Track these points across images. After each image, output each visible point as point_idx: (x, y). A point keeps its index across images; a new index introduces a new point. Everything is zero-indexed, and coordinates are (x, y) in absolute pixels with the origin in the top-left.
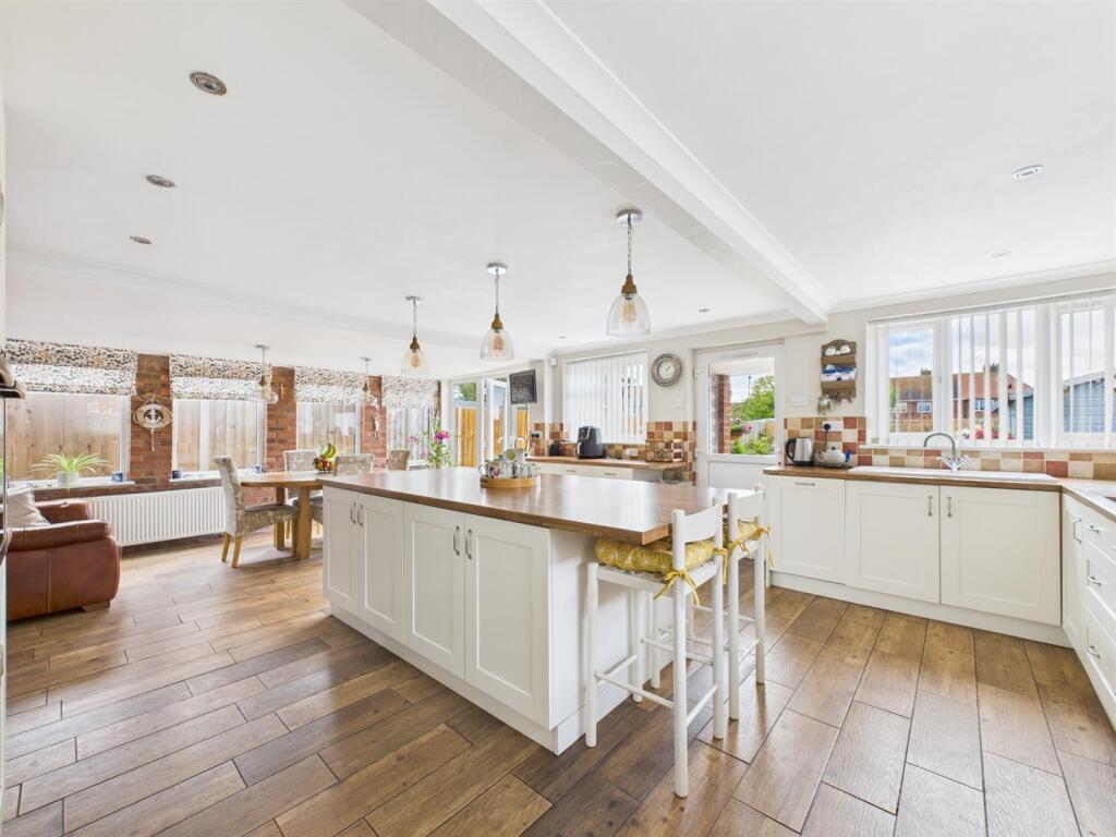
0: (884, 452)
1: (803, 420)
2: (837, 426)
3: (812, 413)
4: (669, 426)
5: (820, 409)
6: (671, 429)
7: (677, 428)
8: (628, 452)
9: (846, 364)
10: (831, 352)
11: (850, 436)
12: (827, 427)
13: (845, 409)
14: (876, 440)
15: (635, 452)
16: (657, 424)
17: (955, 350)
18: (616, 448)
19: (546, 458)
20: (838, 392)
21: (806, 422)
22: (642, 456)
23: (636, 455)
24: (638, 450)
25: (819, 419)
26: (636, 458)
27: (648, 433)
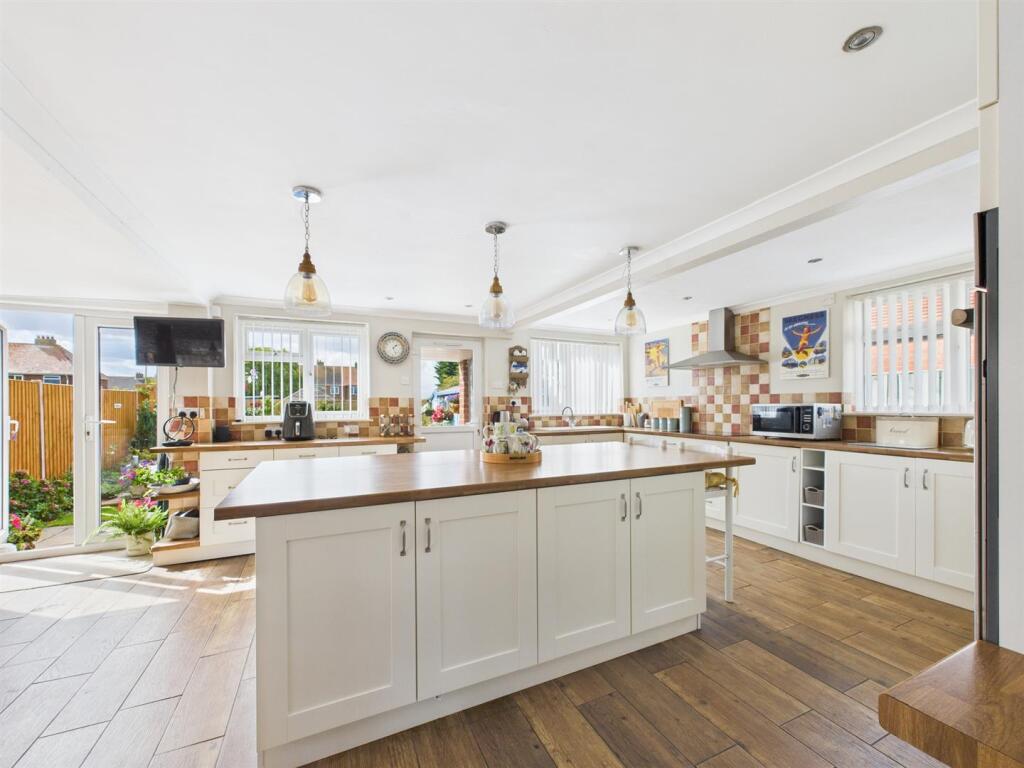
0: (539, 418)
1: (500, 398)
2: (518, 403)
3: (504, 394)
4: (394, 402)
5: (510, 390)
6: (397, 405)
7: (403, 404)
8: (347, 429)
9: (522, 362)
10: (517, 353)
11: (524, 409)
12: (514, 403)
13: (522, 392)
14: (538, 412)
15: (355, 429)
16: (381, 399)
17: (572, 361)
18: (330, 426)
19: (211, 445)
20: (519, 380)
21: (501, 400)
22: (363, 432)
23: (357, 432)
24: (357, 427)
25: (508, 399)
26: (355, 435)
27: (371, 409)
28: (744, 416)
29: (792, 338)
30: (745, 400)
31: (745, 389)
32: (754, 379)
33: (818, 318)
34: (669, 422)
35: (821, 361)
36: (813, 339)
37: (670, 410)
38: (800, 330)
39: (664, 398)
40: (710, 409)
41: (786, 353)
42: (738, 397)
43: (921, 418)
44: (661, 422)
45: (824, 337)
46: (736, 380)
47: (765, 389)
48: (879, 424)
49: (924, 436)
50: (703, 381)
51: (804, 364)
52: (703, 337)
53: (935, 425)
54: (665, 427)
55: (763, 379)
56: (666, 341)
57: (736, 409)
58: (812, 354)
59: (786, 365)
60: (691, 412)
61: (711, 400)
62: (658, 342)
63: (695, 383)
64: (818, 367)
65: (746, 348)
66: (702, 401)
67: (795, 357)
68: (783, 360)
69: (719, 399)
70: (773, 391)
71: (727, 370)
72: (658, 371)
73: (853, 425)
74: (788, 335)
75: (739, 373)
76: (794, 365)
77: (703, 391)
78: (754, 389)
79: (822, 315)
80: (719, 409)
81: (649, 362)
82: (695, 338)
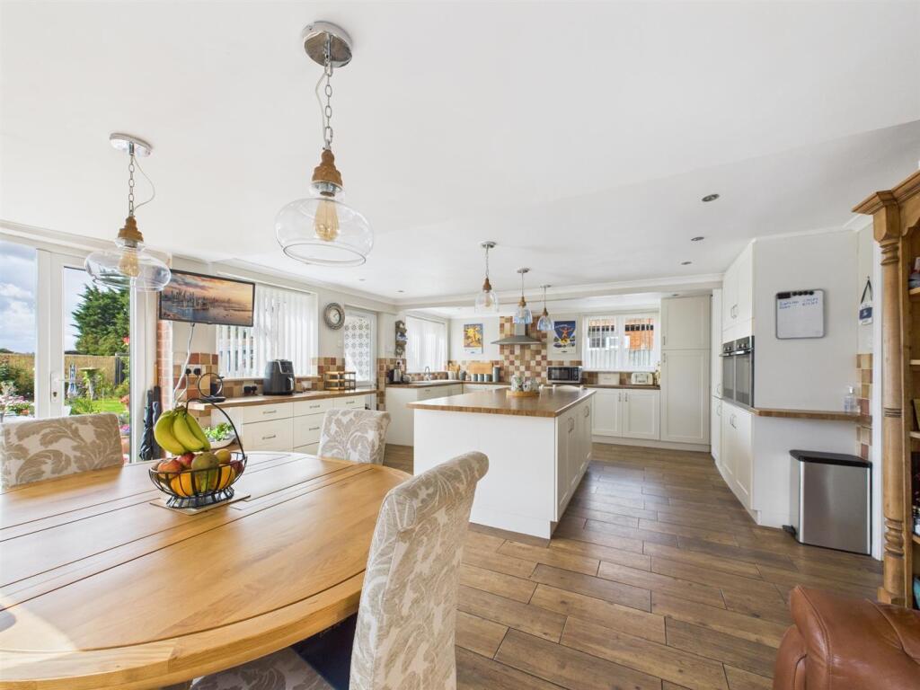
0: (410, 374)
1: (391, 359)
2: (401, 363)
3: (393, 357)
4: (333, 361)
5: (396, 354)
6: (335, 364)
7: (338, 363)
8: (304, 384)
9: (403, 333)
10: (400, 326)
11: (403, 368)
12: (398, 363)
13: (403, 355)
14: (410, 369)
15: (309, 385)
16: (326, 359)
20: (400, 346)
21: (392, 361)
22: (314, 388)
23: (310, 387)
24: (311, 382)
25: (396, 360)
26: (308, 389)
27: (319, 367)
28: (532, 372)
29: (559, 332)
30: (533, 363)
31: (533, 357)
32: (538, 352)
33: (572, 324)
34: (485, 377)
35: (573, 345)
36: (569, 334)
37: (483, 369)
38: (563, 328)
39: (478, 361)
40: (511, 368)
41: (556, 340)
42: (529, 362)
43: (615, 373)
44: (479, 376)
45: (574, 334)
46: (528, 354)
47: (544, 358)
48: (599, 375)
49: (615, 381)
50: (507, 352)
51: (565, 346)
52: (507, 326)
53: (618, 376)
54: (483, 379)
55: (543, 352)
56: (481, 325)
57: (528, 368)
58: (569, 342)
59: (556, 346)
60: (499, 370)
61: (512, 363)
62: (474, 325)
63: (502, 352)
64: (572, 348)
65: (534, 335)
66: (506, 363)
67: (560, 342)
68: (554, 343)
69: (517, 363)
70: (549, 359)
71: (523, 347)
72: (474, 344)
73: (586, 376)
74: (557, 330)
75: (529, 348)
76: (560, 346)
77: (507, 358)
78: (538, 358)
79: (574, 322)
80: (517, 368)
81: (467, 337)
82: (502, 326)
